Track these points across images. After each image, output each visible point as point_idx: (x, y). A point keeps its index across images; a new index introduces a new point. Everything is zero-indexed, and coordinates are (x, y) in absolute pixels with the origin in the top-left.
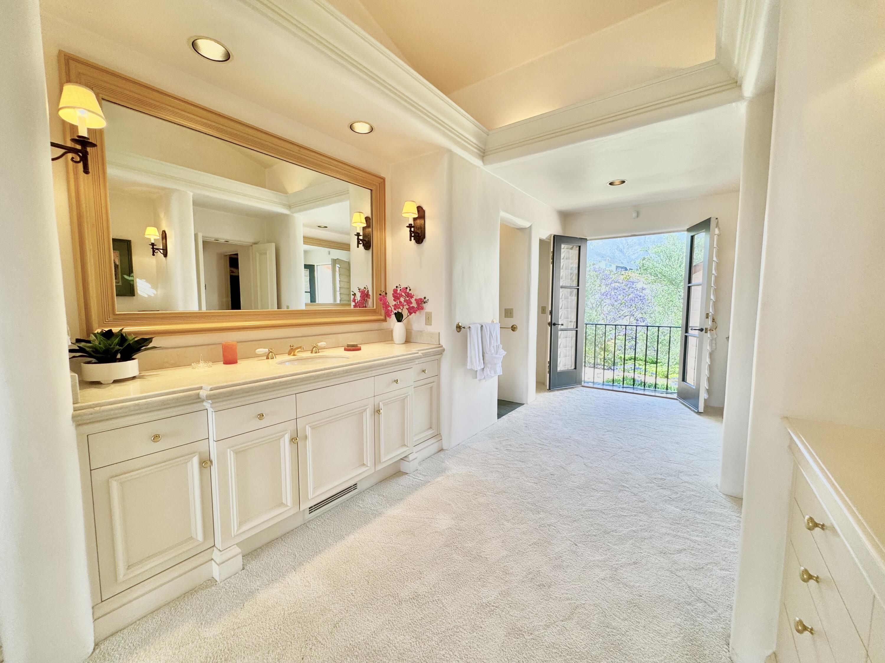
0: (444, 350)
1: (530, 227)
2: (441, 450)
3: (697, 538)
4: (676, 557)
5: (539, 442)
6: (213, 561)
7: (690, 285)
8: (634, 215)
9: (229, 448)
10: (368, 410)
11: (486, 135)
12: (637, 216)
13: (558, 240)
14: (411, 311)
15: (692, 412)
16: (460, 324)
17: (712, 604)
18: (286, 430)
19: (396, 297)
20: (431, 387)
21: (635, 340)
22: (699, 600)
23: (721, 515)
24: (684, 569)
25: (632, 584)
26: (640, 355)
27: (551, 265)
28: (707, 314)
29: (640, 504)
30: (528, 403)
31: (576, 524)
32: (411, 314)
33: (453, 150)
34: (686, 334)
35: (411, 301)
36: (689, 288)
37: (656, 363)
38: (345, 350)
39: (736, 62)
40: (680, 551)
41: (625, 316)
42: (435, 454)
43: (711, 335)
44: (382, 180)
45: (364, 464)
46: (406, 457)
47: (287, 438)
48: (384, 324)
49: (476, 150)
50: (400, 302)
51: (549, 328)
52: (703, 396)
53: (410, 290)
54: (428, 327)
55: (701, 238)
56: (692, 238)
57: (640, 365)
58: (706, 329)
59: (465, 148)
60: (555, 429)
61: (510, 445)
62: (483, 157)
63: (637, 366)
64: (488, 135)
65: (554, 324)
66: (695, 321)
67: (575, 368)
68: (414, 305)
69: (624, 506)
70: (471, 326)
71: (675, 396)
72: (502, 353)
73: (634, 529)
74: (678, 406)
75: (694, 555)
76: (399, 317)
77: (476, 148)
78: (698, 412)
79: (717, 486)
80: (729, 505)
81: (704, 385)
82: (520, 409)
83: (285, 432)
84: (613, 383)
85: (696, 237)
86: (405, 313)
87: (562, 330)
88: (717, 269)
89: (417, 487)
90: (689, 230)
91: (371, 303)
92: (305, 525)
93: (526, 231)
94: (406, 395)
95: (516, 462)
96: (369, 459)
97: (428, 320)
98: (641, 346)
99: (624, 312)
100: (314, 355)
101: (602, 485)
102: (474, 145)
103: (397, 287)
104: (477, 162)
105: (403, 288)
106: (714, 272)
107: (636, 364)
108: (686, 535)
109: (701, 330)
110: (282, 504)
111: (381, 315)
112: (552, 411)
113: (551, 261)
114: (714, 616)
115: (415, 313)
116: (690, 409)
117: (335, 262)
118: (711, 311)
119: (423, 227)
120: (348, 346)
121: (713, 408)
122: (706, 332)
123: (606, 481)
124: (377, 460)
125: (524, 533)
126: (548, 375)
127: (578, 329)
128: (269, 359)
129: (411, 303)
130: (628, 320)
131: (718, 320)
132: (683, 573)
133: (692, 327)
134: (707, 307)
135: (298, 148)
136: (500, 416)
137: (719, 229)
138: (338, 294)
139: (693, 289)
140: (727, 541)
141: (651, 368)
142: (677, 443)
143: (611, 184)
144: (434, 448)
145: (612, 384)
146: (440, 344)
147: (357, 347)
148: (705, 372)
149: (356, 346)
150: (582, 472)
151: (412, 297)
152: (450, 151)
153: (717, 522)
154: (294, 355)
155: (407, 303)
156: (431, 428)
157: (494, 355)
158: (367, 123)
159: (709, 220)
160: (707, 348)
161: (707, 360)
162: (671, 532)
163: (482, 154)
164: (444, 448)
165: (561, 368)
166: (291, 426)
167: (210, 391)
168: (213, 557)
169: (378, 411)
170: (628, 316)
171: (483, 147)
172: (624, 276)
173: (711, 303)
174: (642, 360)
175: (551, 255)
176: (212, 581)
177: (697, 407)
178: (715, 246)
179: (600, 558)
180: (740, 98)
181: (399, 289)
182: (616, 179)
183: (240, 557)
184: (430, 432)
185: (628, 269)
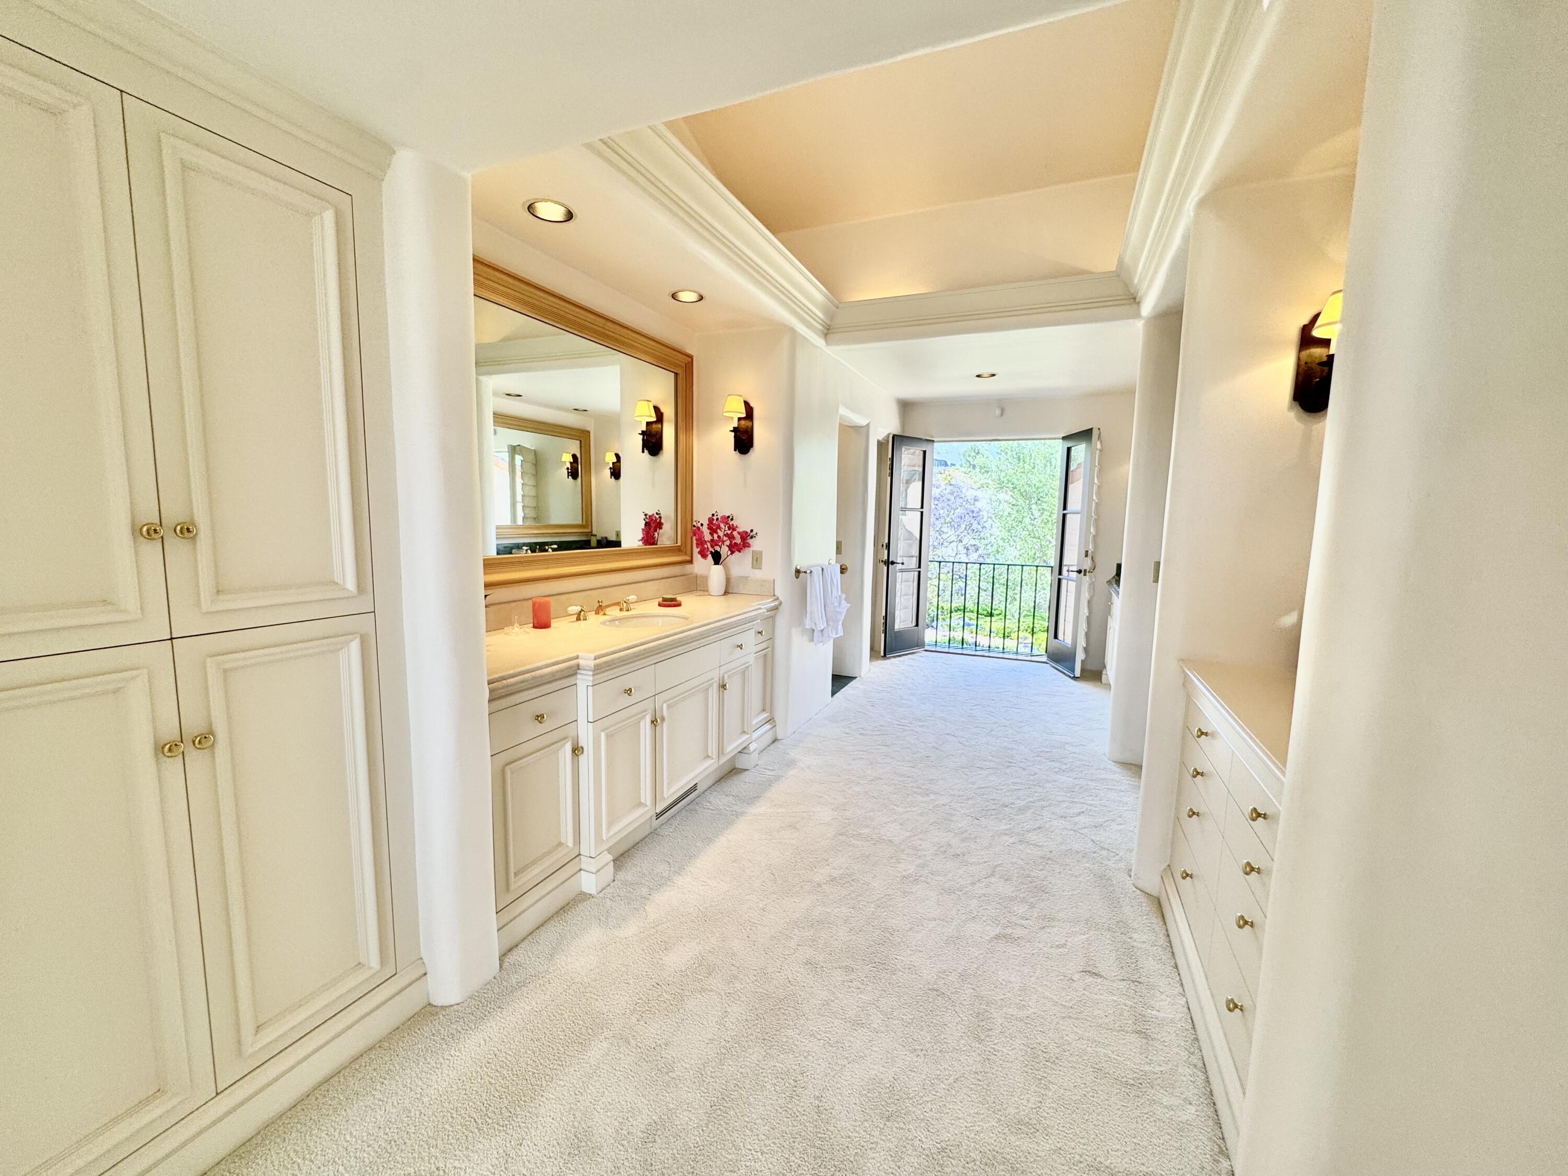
0: (781, 604)
1: (868, 425)
2: (775, 740)
3: (1092, 802)
4: (1076, 819)
5: (897, 723)
6: (582, 872)
7: (1065, 512)
8: (998, 412)
9: (602, 731)
10: (715, 684)
11: (835, 308)
12: (1002, 415)
13: (898, 440)
14: (734, 550)
15: (1067, 678)
16: (799, 568)
17: (1114, 850)
18: (646, 711)
19: (713, 529)
20: (765, 655)
21: (964, 580)
22: (1103, 848)
23: (1112, 780)
24: (1085, 828)
25: (1041, 844)
26: (970, 605)
27: (889, 479)
28: (1087, 552)
29: (1032, 778)
30: (862, 674)
31: (971, 802)
32: (732, 553)
33: (796, 329)
34: (1060, 577)
35: (733, 535)
36: (1064, 515)
37: (991, 615)
38: (660, 605)
39: (1136, 281)
40: (1079, 814)
41: (951, 543)
42: (769, 746)
43: (1091, 578)
44: (690, 360)
45: (708, 757)
46: (744, 748)
47: (648, 719)
48: (688, 566)
49: (821, 328)
50: (719, 537)
51: (885, 568)
52: (1080, 656)
53: (732, 519)
54: (757, 572)
55: (1080, 451)
56: (1069, 450)
57: (971, 619)
58: (1085, 571)
59: (809, 325)
60: (910, 707)
61: (862, 728)
62: (826, 334)
63: (967, 620)
64: (837, 308)
65: (893, 563)
66: (1072, 558)
67: (917, 625)
68: (738, 540)
69: (1016, 780)
70: (812, 569)
71: (1044, 659)
72: (845, 605)
73: (1031, 800)
74: (1050, 672)
75: (1092, 815)
76: (717, 558)
77: (822, 325)
78: (1074, 677)
79: (1104, 754)
80: (1118, 770)
81: (1082, 643)
82: (852, 684)
83: (644, 714)
84: (963, 645)
85: (1073, 448)
86: (724, 551)
87: (902, 571)
88: (1098, 493)
89: (770, 783)
90: (1064, 438)
91: (666, 537)
92: (654, 833)
93: (862, 431)
94: (747, 665)
95: (878, 747)
96: (713, 750)
97: (757, 561)
98: (972, 591)
99: (948, 535)
100: (625, 613)
101: (987, 763)
102: (819, 320)
103: (713, 515)
104: (820, 342)
105: (722, 517)
106: (1094, 498)
107: (966, 619)
108: (1082, 801)
109: (1079, 572)
110: (640, 804)
111: (686, 554)
112: (898, 684)
113: (888, 471)
114: (1117, 858)
115: (740, 552)
116: (1064, 673)
117: (514, 450)
118: (1090, 547)
119: (749, 430)
120: (665, 600)
121: (1091, 671)
122: (1085, 575)
123: (990, 758)
124: (721, 751)
125: (921, 814)
126: (883, 635)
127: (921, 570)
128: (580, 620)
129: (733, 538)
130: (955, 549)
131: (1096, 559)
132: (1085, 831)
133: (1069, 566)
134: (1087, 543)
135: (603, 321)
136: (833, 694)
137: (1101, 442)
138: (519, 507)
139: (1068, 516)
140: (1120, 801)
141: (984, 622)
142: (1057, 714)
143: (978, 376)
144: (768, 738)
145: (961, 646)
146: (774, 596)
147: (676, 601)
148: (1083, 627)
149: (673, 600)
150: (960, 752)
151: (734, 530)
152: (793, 331)
153: (1110, 787)
154: (605, 614)
155: (729, 538)
156: (764, 710)
157: (837, 609)
158: (694, 291)
159: (1091, 430)
160: (1085, 596)
161: (1085, 611)
162: (1068, 799)
163: (826, 331)
164: (779, 737)
165: (898, 626)
166: (648, 704)
167: (595, 659)
168: (583, 867)
169: (724, 686)
170: (954, 543)
171: (828, 323)
172: (944, 476)
173: (1091, 536)
174: (972, 612)
175: (889, 462)
176: (583, 897)
177: (1073, 671)
178: (1097, 464)
179: (1005, 827)
180: (1137, 315)
181: (715, 518)
182: (985, 371)
183: (612, 863)
184: (765, 715)
185: (949, 463)
